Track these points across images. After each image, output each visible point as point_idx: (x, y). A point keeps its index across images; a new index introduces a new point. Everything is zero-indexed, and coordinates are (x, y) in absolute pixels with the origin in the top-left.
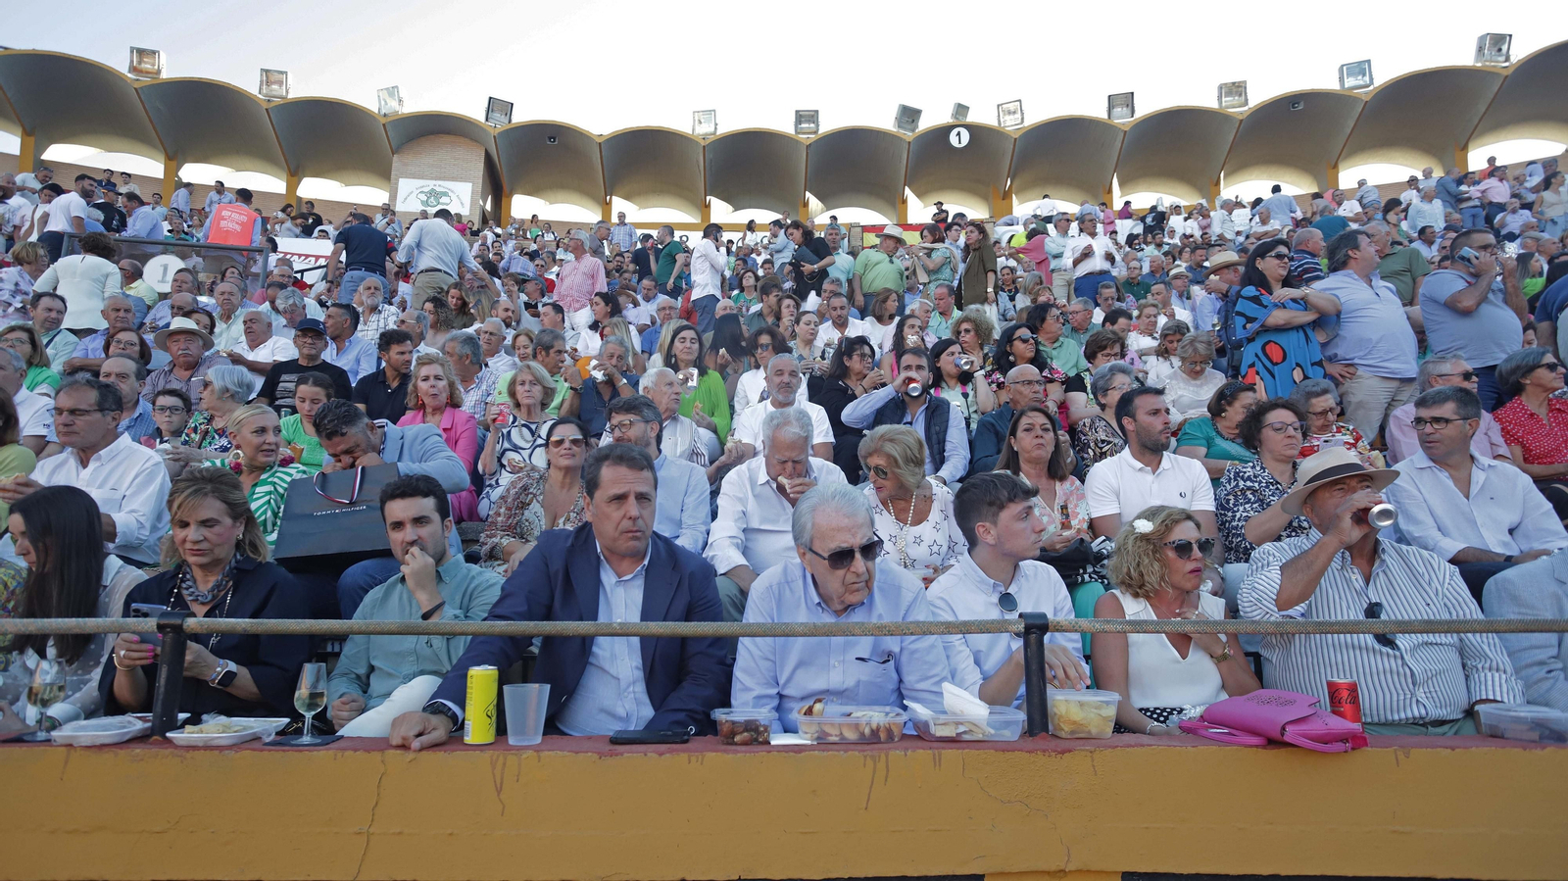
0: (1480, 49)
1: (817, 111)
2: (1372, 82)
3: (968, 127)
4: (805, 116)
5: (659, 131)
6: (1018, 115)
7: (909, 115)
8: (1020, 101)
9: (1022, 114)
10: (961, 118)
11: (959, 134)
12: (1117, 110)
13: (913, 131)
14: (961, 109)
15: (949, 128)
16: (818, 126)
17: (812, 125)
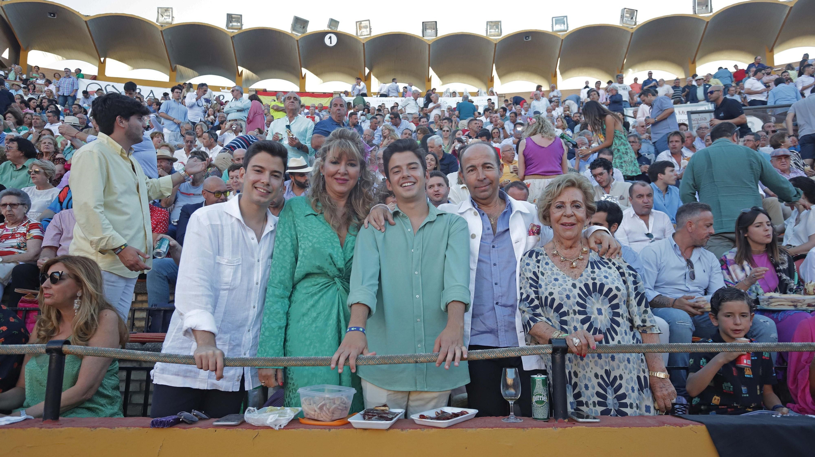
0: (622, 17)
1: (241, 15)
2: (568, 29)
3: (337, 34)
4: (234, 18)
5: (132, 17)
6: (368, 29)
7: (300, 23)
8: (369, 20)
9: (370, 29)
10: (333, 28)
11: (330, 38)
12: (429, 31)
13: (304, 33)
14: (333, 23)
15: (324, 34)
16: (242, 25)
17: (239, 24)
